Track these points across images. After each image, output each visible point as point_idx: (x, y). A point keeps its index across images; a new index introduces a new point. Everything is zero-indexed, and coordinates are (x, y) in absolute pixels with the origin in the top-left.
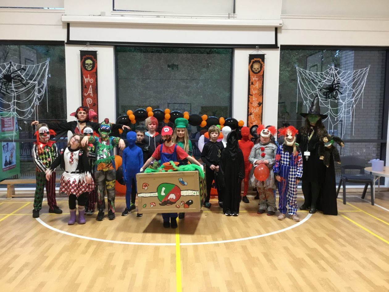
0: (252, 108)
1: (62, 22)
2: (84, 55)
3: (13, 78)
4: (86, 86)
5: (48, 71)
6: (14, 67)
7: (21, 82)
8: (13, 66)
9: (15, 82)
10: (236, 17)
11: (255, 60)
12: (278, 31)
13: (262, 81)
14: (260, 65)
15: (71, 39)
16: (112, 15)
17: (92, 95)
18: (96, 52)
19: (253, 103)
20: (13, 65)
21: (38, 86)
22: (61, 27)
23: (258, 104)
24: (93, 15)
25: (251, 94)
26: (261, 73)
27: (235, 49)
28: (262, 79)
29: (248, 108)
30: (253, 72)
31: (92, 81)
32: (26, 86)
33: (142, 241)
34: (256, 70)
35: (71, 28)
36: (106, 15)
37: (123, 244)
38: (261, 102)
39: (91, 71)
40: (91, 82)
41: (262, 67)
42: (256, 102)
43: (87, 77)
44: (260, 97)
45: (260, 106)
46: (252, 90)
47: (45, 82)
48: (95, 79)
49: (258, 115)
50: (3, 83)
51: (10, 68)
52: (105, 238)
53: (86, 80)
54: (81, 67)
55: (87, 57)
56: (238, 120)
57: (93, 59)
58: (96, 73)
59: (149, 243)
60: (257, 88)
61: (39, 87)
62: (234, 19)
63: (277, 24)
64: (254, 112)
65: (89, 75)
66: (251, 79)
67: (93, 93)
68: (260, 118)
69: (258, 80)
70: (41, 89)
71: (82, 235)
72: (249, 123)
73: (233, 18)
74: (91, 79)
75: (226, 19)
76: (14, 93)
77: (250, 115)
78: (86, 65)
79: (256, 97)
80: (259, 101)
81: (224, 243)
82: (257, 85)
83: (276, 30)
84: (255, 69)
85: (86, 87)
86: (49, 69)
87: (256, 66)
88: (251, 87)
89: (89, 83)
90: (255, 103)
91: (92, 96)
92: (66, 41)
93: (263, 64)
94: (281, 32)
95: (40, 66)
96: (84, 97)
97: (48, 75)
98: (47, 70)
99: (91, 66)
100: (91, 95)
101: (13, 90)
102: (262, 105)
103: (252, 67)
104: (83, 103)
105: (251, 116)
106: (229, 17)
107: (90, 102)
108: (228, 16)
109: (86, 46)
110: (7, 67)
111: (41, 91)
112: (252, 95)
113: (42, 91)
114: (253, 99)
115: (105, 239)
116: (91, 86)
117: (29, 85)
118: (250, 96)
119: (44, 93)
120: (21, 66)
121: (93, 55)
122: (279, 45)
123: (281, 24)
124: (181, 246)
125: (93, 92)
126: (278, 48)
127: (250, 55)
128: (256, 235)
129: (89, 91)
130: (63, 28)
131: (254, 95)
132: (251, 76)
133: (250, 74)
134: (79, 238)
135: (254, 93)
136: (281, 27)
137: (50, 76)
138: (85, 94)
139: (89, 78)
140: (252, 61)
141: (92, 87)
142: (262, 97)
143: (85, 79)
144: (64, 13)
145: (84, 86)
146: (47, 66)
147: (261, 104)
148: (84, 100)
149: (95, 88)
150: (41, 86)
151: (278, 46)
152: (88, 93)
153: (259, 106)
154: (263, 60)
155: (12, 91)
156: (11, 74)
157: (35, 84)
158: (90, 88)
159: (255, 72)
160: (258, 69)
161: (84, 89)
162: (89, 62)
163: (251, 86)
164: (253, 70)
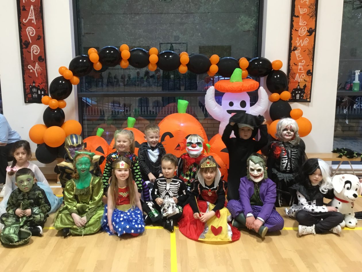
0: (298, 38)
4: (25, 8)
17: (34, 22)
19: (300, 30)
23: (308, 31)
25: (296, 14)
29: (291, 39)
38: (313, 28)
40: (33, 0)
42: (305, 28)
44: (311, 19)
45: (311, 34)
46: (298, 7)
49: (307, 50)
56: (271, 61)
60: (306, 4)
64: (300, 45)
67: (36, 19)
68: (311, 56)
72: (291, 65)
77: (294, 50)
79: (305, 20)
80: (310, 27)
88: (296, 3)
89: (29, 2)
90: (303, 30)
91: (35, 24)
96: (21, 25)
100: (33, 22)
102: (314, 33)
104: (22, 35)
105: (296, 52)
107: (32, 34)
112: (298, 17)
114: (299, 23)
116: (32, 7)
118: (294, 18)
125: (35, 17)
129: (30, 15)
131: (301, 17)
135: (301, 13)
138: (24, 20)
141: (34, 9)
142: (314, 20)
145: (22, 8)
147: (312, 32)
148: (22, 30)
149: (39, 9)
152: (29, 18)
153: (309, 35)
158: (32, 11)
161: (22, 12)
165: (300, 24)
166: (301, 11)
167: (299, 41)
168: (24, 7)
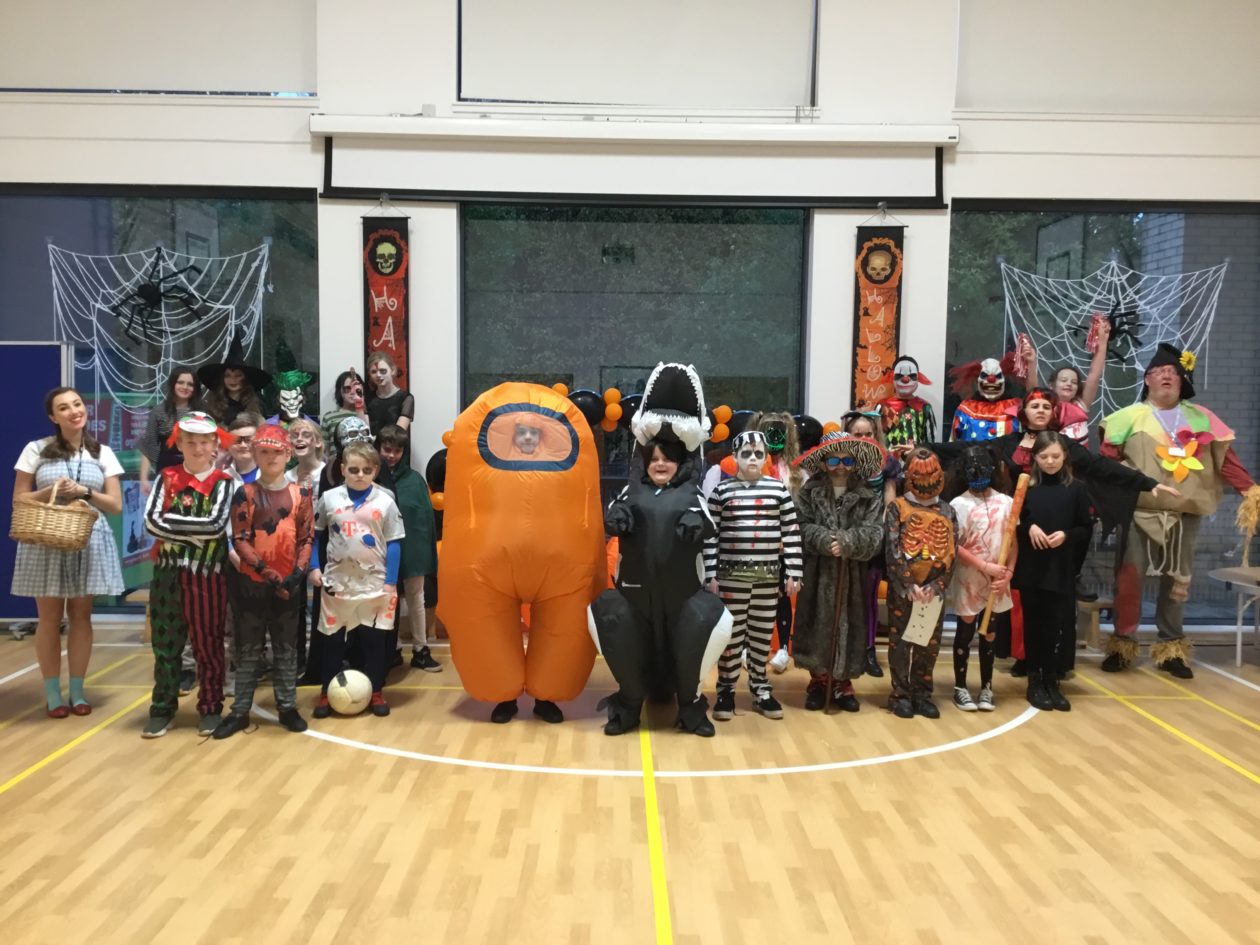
0: (866, 385)
1: (311, 132)
2: (374, 230)
3: (163, 295)
4: (379, 321)
5: (267, 274)
6: (169, 262)
7: (187, 306)
8: (164, 261)
9: (169, 307)
10: (818, 117)
11: (875, 244)
12: (945, 158)
13: (895, 305)
14: (890, 257)
15: (335, 183)
16: (455, 112)
17: (392, 345)
18: (404, 221)
19: (869, 371)
20: (166, 257)
21: (236, 319)
22: (309, 147)
24: (402, 115)
25: (862, 343)
26: (893, 282)
27: (816, 210)
28: (897, 298)
29: (854, 385)
30: (869, 277)
31: (393, 303)
32: (200, 319)
33: (547, 763)
34: (878, 274)
35: (336, 153)
36: (438, 113)
37: (494, 770)
39: (390, 277)
40: (392, 306)
41: (895, 263)
42: (877, 368)
43: (380, 294)
44: (889, 352)
46: (865, 331)
47: (257, 308)
48: (401, 299)
50: (137, 308)
51: (156, 264)
52: (441, 751)
53: (377, 302)
54: (365, 265)
55: (381, 236)
56: (823, 424)
57: (398, 240)
58: (406, 280)
59: (566, 767)
60: (880, 327)
61: (238, 322)
62: (812, 123)
63: (942, 138)
64: (870, 398)
65: (385, 288)
66: (862, 299)
67: (396, 340)
69: (885, 303)
70: (245, 328)
71: (375, 743)
73: (810, 120)
74: (392, 299)
75: (787, 123)
76: (167, 337)
78: (378, 260)
79: (878, 352)
81: (783, 775)
82: (881, 317)
83: (940, 153)
84: (874, 269)
85: (376, 323)
86: (268, 269)
87: (879, 262)
88: (861, 324)
89: (385, 311)
90: (875, 371)
91: (394, 349)
92: (320, 190)
93: (899, 256)
94: (953, 161)
95: (243, 261)
96: (370, 350)
97: (265, 285)
98: (264, 270)
99: (393, 261)
100: (390, 345)
101: (164, 328)
103: (865, 263)
106: (798, 118)
108: (794, 114)
109: (378, 202)
110: (149, 262)
111: (245, 333)
112: (865, 347)
113: (248, 332)
114: (867, 358)
115: (441, 754)
116: (390, 320)
117: (212, 313)
118: (859, 350)
119: (252, 338)
120: (188, 260)
121: (398, 230)
122: (947, 200)
123: (955, 138)
124: (657, 779)
126: (946, 207)
127: (860, 229)
128: (875, 757)
129: (385, 333)
130: (315, 150)
131: (870, 348)
132: (862, 292)
133: (860, 285)
134: (369, 752)
135: (871, 341)
136: (953, 147)
137: (271, 288)
138: (375, 341)
139: (385, 297)
140: (867, 245)
141: (393, 323)
143: (376, 300)
144: (317, 107)
145: (372, 321)
146: (262, 260)
149: (402, 324)
150: (244, 318)
151: (945, 202)
152: (383, 338)
154: (900, 244)
155: (161, 331)
156: (159, 283)
157: (228, 314)
158: (389, 326)
159: (876, 278)
160: (883, 269)
161: (372, 327)
162: (386, 249)
163: (863, 320)
164: (870, 272)
165: (869, 360)
166: (871, 338)
167: (869, 389)
168: (376, 319)
